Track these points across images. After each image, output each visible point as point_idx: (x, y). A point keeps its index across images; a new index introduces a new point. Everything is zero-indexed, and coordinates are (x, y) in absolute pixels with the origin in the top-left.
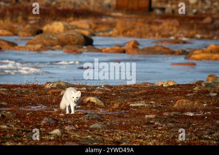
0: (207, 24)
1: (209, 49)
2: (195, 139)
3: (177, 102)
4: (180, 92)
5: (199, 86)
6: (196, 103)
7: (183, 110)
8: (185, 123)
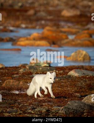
0: (30, 16)
1: (32, 37)
2: (20, 114)
3: (5, 82)
4: (7, 73)
5: (24, 68)
6: (21, 83)
7: (10, 89)
8: (11, 100)
